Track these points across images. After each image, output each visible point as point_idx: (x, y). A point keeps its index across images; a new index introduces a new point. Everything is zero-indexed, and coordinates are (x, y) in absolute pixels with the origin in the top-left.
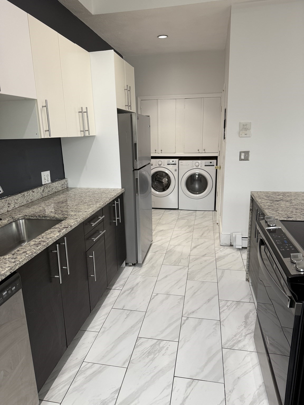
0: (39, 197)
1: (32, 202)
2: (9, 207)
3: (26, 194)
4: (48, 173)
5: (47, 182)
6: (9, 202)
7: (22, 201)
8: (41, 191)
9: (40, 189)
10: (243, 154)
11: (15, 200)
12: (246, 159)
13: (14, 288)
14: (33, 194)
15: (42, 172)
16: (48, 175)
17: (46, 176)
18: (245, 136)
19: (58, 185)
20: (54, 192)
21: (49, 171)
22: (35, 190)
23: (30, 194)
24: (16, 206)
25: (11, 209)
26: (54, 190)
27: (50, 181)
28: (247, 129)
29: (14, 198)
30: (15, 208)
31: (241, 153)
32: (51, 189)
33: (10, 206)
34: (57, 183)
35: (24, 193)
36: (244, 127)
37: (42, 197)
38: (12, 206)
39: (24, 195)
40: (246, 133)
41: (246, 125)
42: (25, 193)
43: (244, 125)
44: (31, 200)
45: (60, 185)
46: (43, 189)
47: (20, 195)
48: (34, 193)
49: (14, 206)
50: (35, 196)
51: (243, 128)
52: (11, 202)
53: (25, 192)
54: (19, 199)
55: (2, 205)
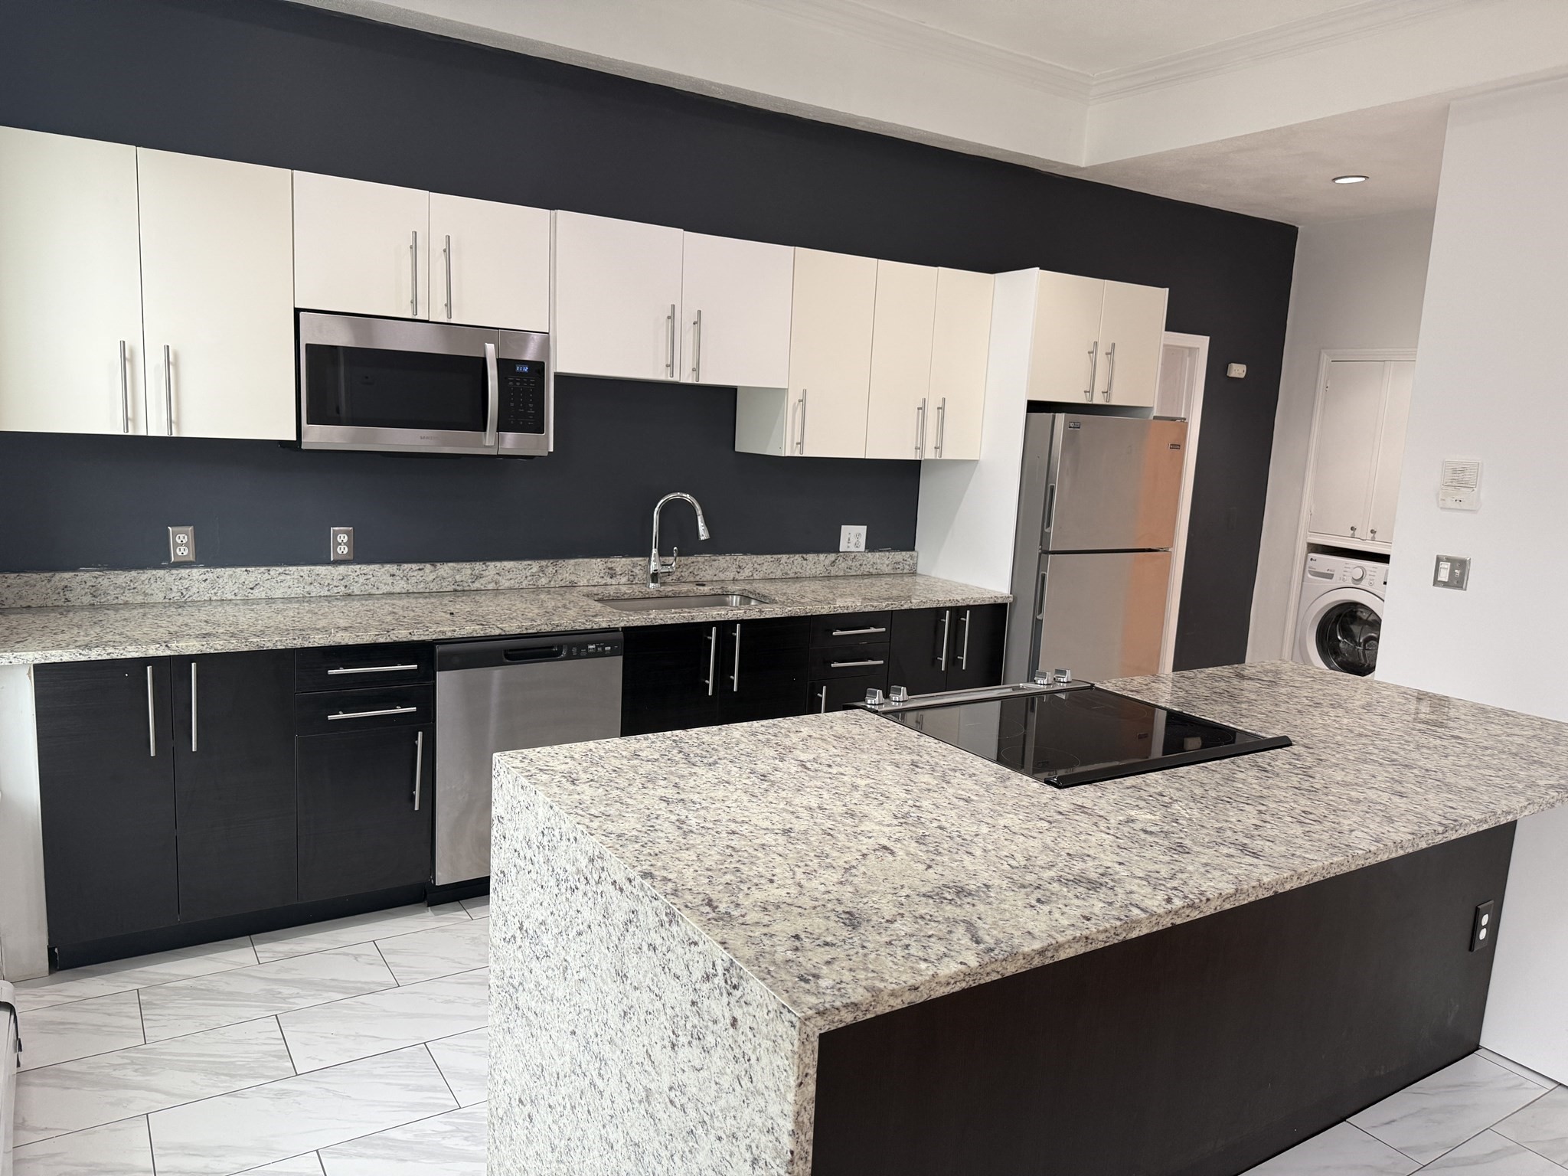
0: (818, 572)
1: (797, 578)
2: (739, 573)
3: (783, 561)
4: (862, 530)
5: (853, 549)
6: (741, 565)
7: (772, 570)
8: (827, 562)
9: (825, 559)
10: (1445, 567)
11: (756, 565)
12: (1457, 581)
13: (609, 648)
14: (804, 565)
15: (843, 526)
16: (860, 534)
17: (853, 536)
18: (1457, 505)
19: (884, 560)
20: (865, 573)
21: (866, 527)
22: (810, 557)
23: (796, 562)
24: (755, 575)
25: (742, 578)
26: (866, 569)
27: (862, 548)
28: (1466, 483)
29: (755, 559)
30: (752, 578)
31: (1439, 560)
32: (858, 564)
33: (742, 571)
34: (877, 554)
35: (779, 556)
36: (1456, 477)
37: (827, 575)
38: (747, 573)
39: (779, 560)
40: (1458, 497)
41: (1463, 470)
42: (784, 558)
43: (1455, 471)
44: (796, 573)
45: (887, 562)
46: (833, 559)
47: (769, 556)
48: (805, 562)
49: (751, 574)
50: (808, 567)
51: (1452, 481)
52: (745, 565)
53: (784, 556)
54: (766, 564)
55: (725, 565)
